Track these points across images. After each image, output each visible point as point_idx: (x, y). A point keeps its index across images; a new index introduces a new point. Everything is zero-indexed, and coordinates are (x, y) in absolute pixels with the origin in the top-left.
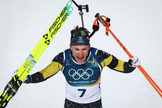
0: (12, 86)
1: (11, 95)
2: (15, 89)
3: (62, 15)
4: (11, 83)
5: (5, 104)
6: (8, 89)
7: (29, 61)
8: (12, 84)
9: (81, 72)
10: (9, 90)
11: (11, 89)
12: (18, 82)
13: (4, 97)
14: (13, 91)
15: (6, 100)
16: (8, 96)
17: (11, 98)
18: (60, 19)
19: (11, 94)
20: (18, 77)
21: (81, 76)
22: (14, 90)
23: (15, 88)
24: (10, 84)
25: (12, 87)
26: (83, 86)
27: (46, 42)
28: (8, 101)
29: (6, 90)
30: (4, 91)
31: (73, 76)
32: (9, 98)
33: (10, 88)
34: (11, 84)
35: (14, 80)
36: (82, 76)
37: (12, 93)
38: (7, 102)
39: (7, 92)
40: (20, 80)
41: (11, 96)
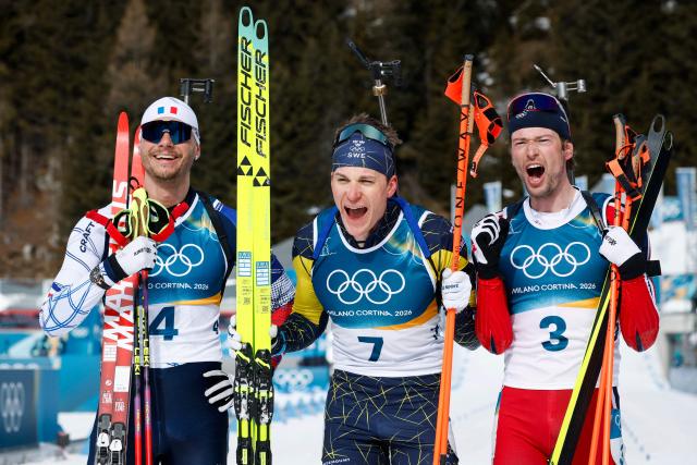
0: (251, 383)
1: (263, 415)
2: (264, 388)
3: (249, 70)
4: (242, 379)
5: (263, 455)
6: (244, 402)
7: (248, 274)
8: (245, 380)
9: (364, 280)
10: (248, 404)
11: (251, 395)
12: (257, 360)
13: (249, 438)
14: (263, 398)
15: (258, 442)
16: (259, 424)
17: (268, 424)
18: (249, 88)
19: (261, 412)
20: (248, 345)
21: (364, 292)
22: (264, 393)
23: (262, 385)
24: (240, 382)
25: (252, 390)
26: (372, 327)
27: (256, 183)
28: (268, 442)
29: (240, 411)
30: (238, 417)
31: (338, 293)
32: (263, 428)
33: (249, 394)
34: (244, 382)
35: (244, 361)
36: (366, 292)
37: (264, 407)
38: (265, 446)
39: (247, 416)
40: (259, 351)
41: (265, 418)
